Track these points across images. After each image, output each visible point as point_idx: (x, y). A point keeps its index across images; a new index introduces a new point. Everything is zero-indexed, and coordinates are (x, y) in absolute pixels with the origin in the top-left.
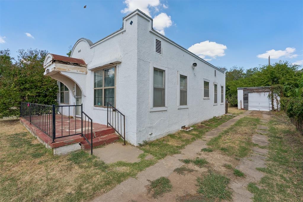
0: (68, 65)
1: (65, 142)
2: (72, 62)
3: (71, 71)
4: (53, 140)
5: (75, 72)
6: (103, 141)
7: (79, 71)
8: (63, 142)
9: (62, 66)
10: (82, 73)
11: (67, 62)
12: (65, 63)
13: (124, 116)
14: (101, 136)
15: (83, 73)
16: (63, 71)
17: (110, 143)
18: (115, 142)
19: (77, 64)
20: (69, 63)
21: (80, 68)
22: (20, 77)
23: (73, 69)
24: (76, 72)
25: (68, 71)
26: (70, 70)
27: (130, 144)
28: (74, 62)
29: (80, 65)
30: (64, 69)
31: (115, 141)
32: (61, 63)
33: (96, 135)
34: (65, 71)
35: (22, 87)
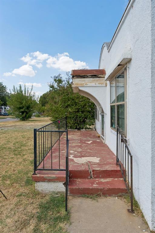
0: (86, 79)
1: (46, 177)
2: (89, 75)
3: (90, 84)
4: (35, 172)
5: (93, 85)
6: (97, 190)
7: (97, 83)
8: (43, 177)
9: (80, 80)
10: (100, 85)
11: (85, 75)
12: (83, 77)
13: (131, 157)
14: (101, 178)
15: (103, 85)
16: (80, 86)
17: (110, 195)
18: (120, 196)
19: (95, 76)
20: (87, 77)
21: (99, 80)
22: (64, 96)
23: (91, 83)
24: (95, 85)
25: (86, 86)
26: (87, 84)
27: (143, 217)
28: (91, 75)
29: (99, 76)
30: (81, 84)
31: (120, 194)
32: (79, 77)
33: (93, 174)
34: (82, 86)
35: (66, 104)
